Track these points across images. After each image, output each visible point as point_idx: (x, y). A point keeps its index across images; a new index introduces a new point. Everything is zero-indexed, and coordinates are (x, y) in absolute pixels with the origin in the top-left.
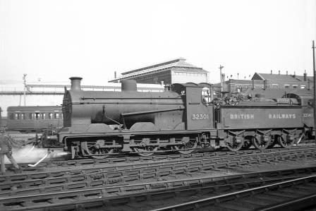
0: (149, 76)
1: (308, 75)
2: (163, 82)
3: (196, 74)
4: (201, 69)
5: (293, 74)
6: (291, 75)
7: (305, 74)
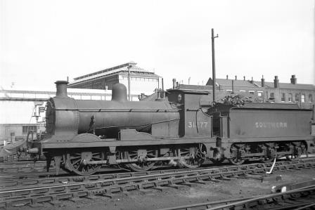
0: (97, 81)
1: (265, 81)
2: (107, 87)
3: (142, 79)
4: (153, 73)
5: (251, 80)
6: (249, 81)
7: (263, 80)
